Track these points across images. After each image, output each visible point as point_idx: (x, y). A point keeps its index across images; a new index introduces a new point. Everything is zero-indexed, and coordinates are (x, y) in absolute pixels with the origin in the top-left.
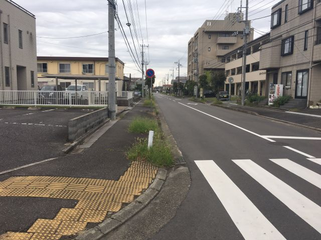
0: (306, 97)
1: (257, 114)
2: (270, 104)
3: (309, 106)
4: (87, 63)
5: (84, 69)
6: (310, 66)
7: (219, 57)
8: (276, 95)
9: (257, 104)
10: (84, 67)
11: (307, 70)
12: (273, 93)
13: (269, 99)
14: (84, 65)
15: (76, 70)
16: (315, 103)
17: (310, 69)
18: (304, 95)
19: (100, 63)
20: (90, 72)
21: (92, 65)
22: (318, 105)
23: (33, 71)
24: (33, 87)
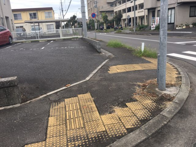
0: (174, 23)
1: (150, 35)
2: (152, 29)
3: (176, 28)
4: (32, 12)
5: (30, 16)
6: (176, 5)
7: (108, 3)
8: (156, 23)
9: (144, 29)
11: (174, 8)
12: (154, 22)
13: (152, 26)
14: (30, 14)
15: (26, 17)
16: (179, 26)
17: (176, 7)
18: (173, 22)
19: (41, 11)
20: (35, 18)
21: (35, 13)
22: (180, 27)
23: (12, 20)
24: (14, 30)
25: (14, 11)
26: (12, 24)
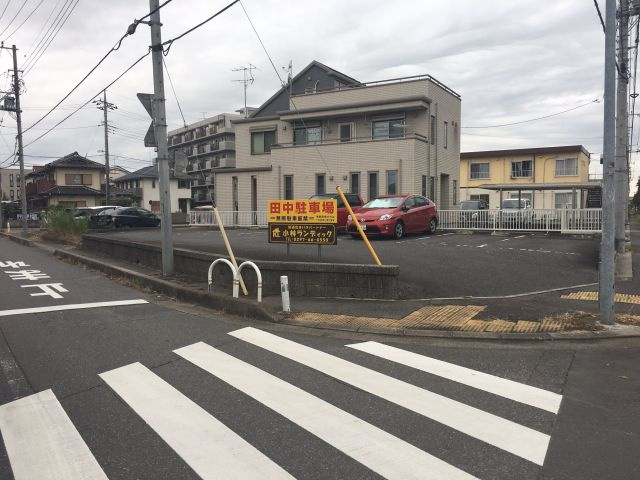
4: (520, 160)
5: (513, 169)
10: (514, 166)
14: (513, 164)
15: (500, 173)
19: (547, 157)
20: (526, 174)
21: (528, 162)
23: (455, 181)
24: (455, 204)
25: (466, 157)
26: (455, 188)
